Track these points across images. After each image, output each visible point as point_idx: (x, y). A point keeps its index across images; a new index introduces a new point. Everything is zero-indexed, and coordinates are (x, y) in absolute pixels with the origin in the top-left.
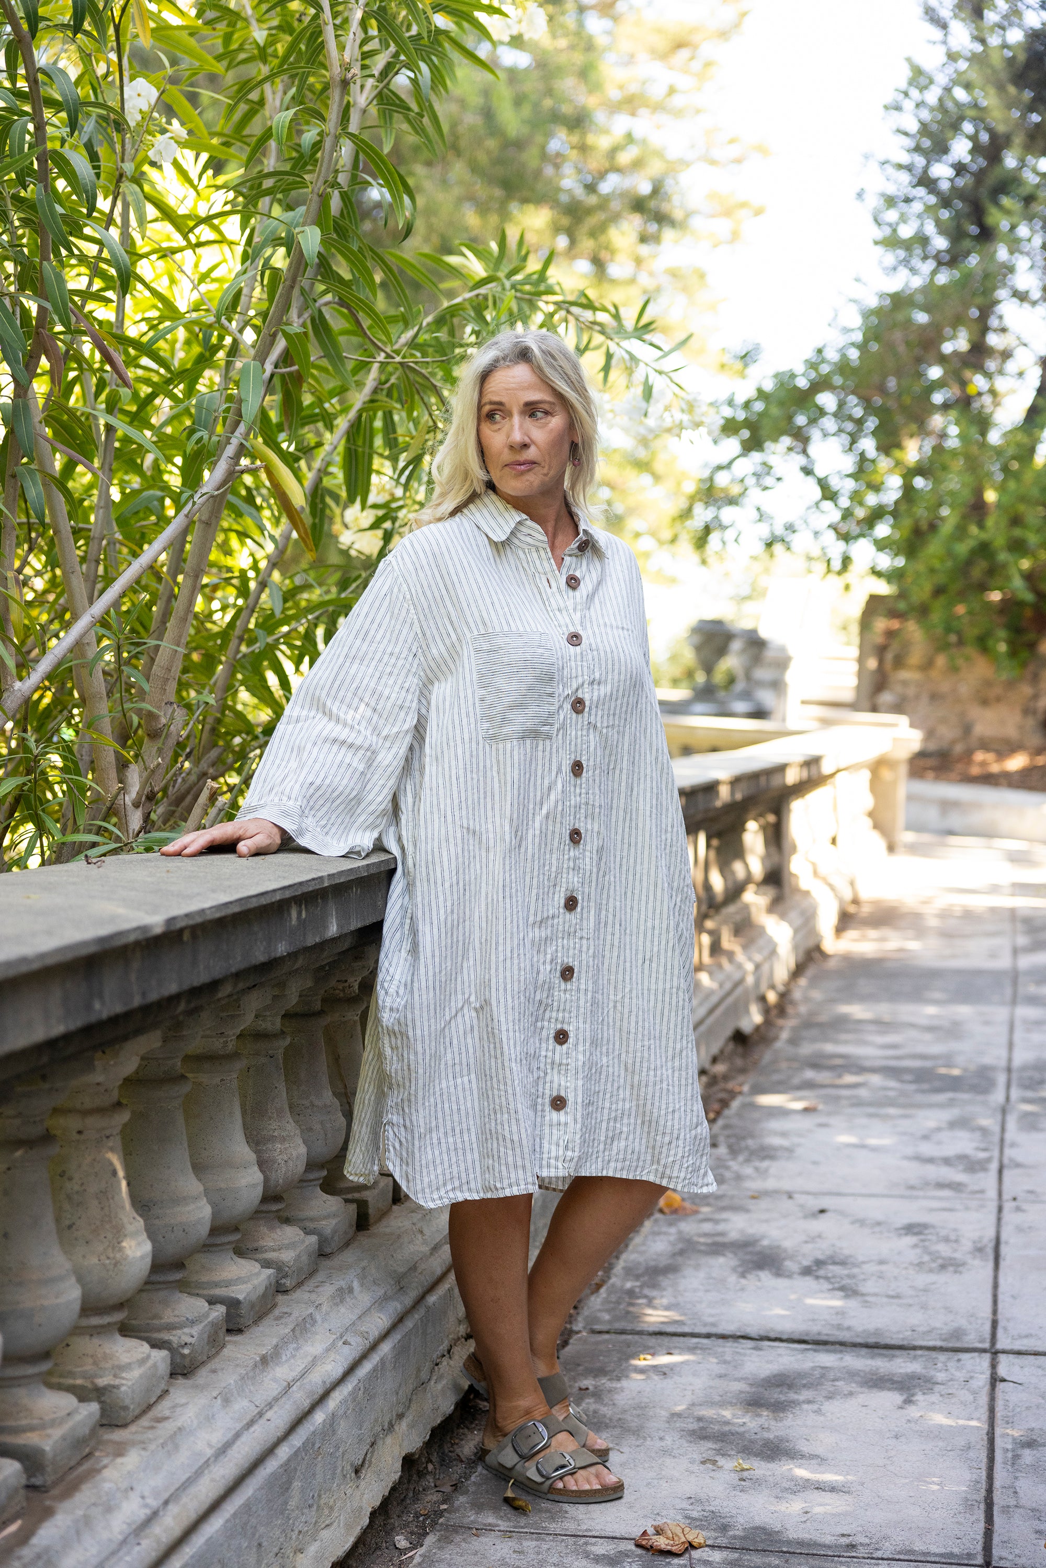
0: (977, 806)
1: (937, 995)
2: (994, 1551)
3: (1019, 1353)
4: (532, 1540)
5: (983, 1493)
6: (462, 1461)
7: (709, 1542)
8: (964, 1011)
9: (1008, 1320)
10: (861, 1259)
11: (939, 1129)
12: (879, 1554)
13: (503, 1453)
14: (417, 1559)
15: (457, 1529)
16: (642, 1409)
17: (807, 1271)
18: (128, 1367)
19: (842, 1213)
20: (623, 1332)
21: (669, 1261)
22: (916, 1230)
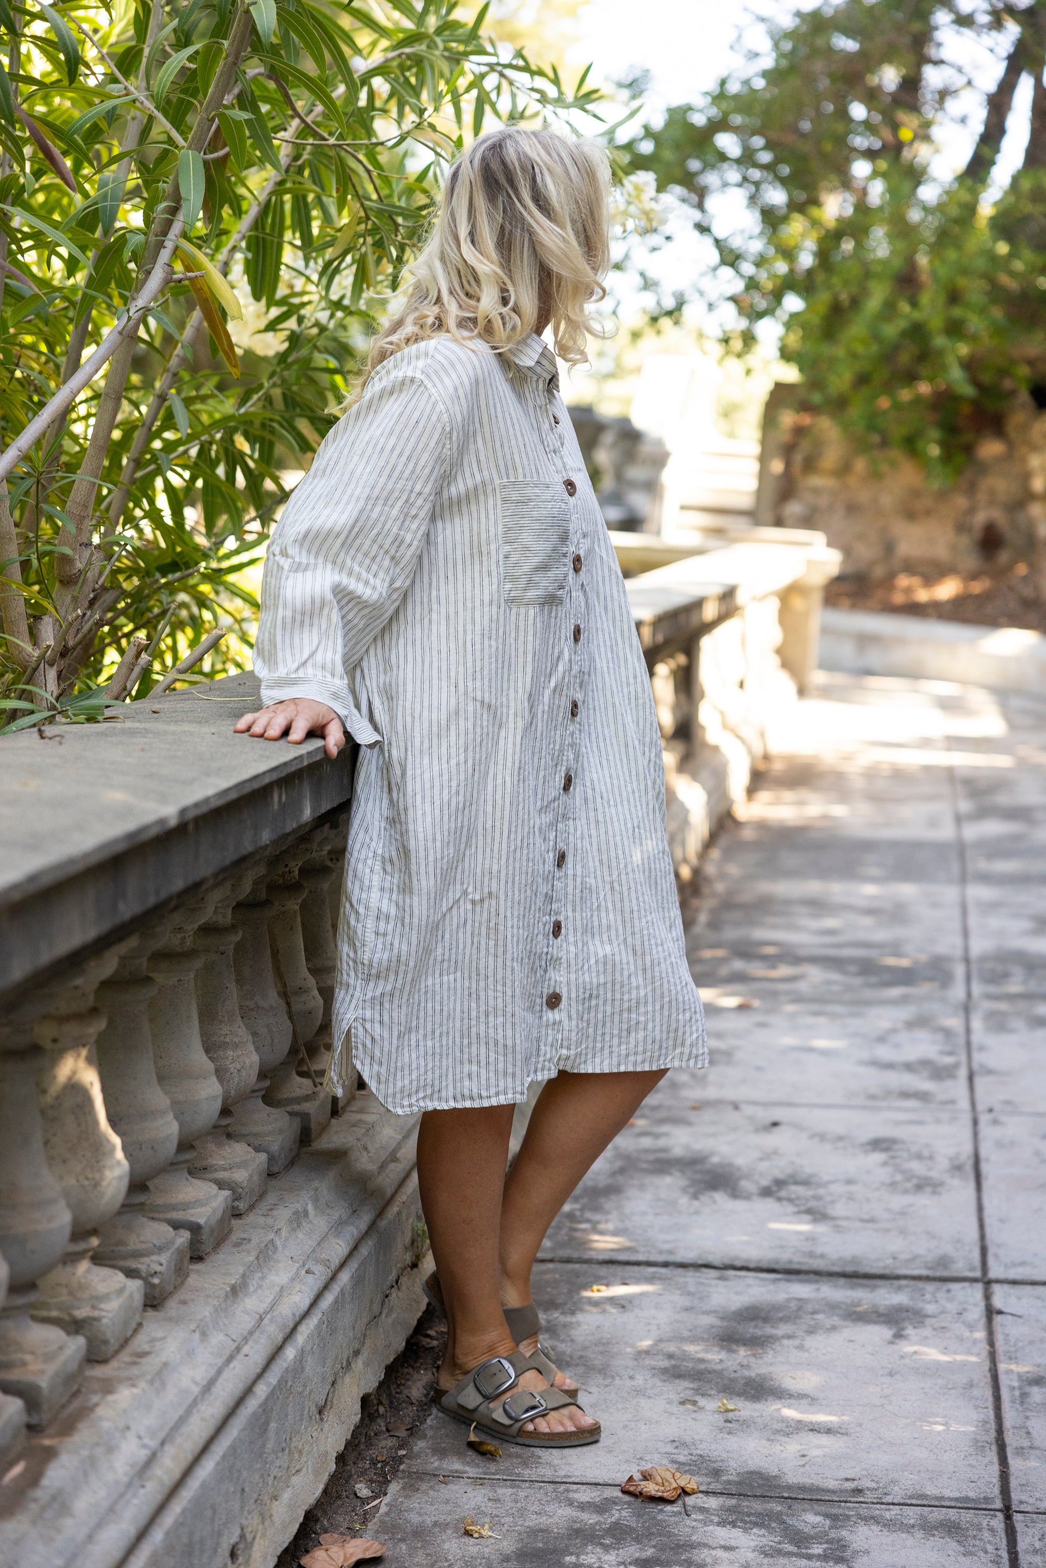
0: (900, 641)
1: (874, 871)
2: (1013, 1495)
3: (1014, 1282)
4: (506, 1487)
5: (993, 1434)
6: (412, 1404)
7: (702, 1488)
8: (907, 890)
9: (999, 1246)
10: (825, 1178)
11: (894, 1031)
12: (889, 1499)
13: (464, 1392)
14: (383, 1509)
15: (422, 1476)
16: (605, 1346)
17: (766, 1192)
18: (105, 1298)
19: (797, 1126)
20: (568, 1261)
21: (610, 1181)
22: (884, 1145)
